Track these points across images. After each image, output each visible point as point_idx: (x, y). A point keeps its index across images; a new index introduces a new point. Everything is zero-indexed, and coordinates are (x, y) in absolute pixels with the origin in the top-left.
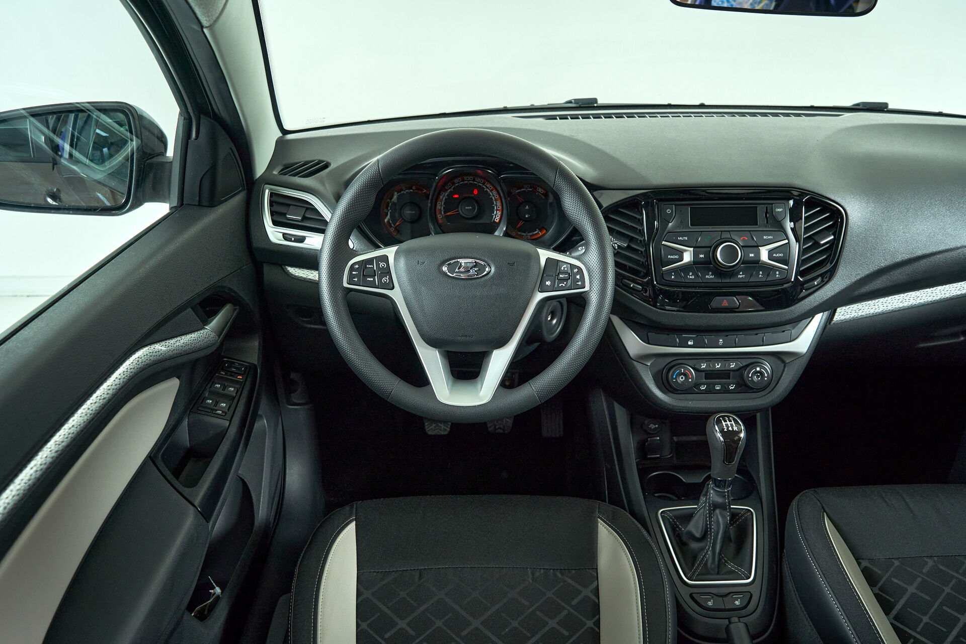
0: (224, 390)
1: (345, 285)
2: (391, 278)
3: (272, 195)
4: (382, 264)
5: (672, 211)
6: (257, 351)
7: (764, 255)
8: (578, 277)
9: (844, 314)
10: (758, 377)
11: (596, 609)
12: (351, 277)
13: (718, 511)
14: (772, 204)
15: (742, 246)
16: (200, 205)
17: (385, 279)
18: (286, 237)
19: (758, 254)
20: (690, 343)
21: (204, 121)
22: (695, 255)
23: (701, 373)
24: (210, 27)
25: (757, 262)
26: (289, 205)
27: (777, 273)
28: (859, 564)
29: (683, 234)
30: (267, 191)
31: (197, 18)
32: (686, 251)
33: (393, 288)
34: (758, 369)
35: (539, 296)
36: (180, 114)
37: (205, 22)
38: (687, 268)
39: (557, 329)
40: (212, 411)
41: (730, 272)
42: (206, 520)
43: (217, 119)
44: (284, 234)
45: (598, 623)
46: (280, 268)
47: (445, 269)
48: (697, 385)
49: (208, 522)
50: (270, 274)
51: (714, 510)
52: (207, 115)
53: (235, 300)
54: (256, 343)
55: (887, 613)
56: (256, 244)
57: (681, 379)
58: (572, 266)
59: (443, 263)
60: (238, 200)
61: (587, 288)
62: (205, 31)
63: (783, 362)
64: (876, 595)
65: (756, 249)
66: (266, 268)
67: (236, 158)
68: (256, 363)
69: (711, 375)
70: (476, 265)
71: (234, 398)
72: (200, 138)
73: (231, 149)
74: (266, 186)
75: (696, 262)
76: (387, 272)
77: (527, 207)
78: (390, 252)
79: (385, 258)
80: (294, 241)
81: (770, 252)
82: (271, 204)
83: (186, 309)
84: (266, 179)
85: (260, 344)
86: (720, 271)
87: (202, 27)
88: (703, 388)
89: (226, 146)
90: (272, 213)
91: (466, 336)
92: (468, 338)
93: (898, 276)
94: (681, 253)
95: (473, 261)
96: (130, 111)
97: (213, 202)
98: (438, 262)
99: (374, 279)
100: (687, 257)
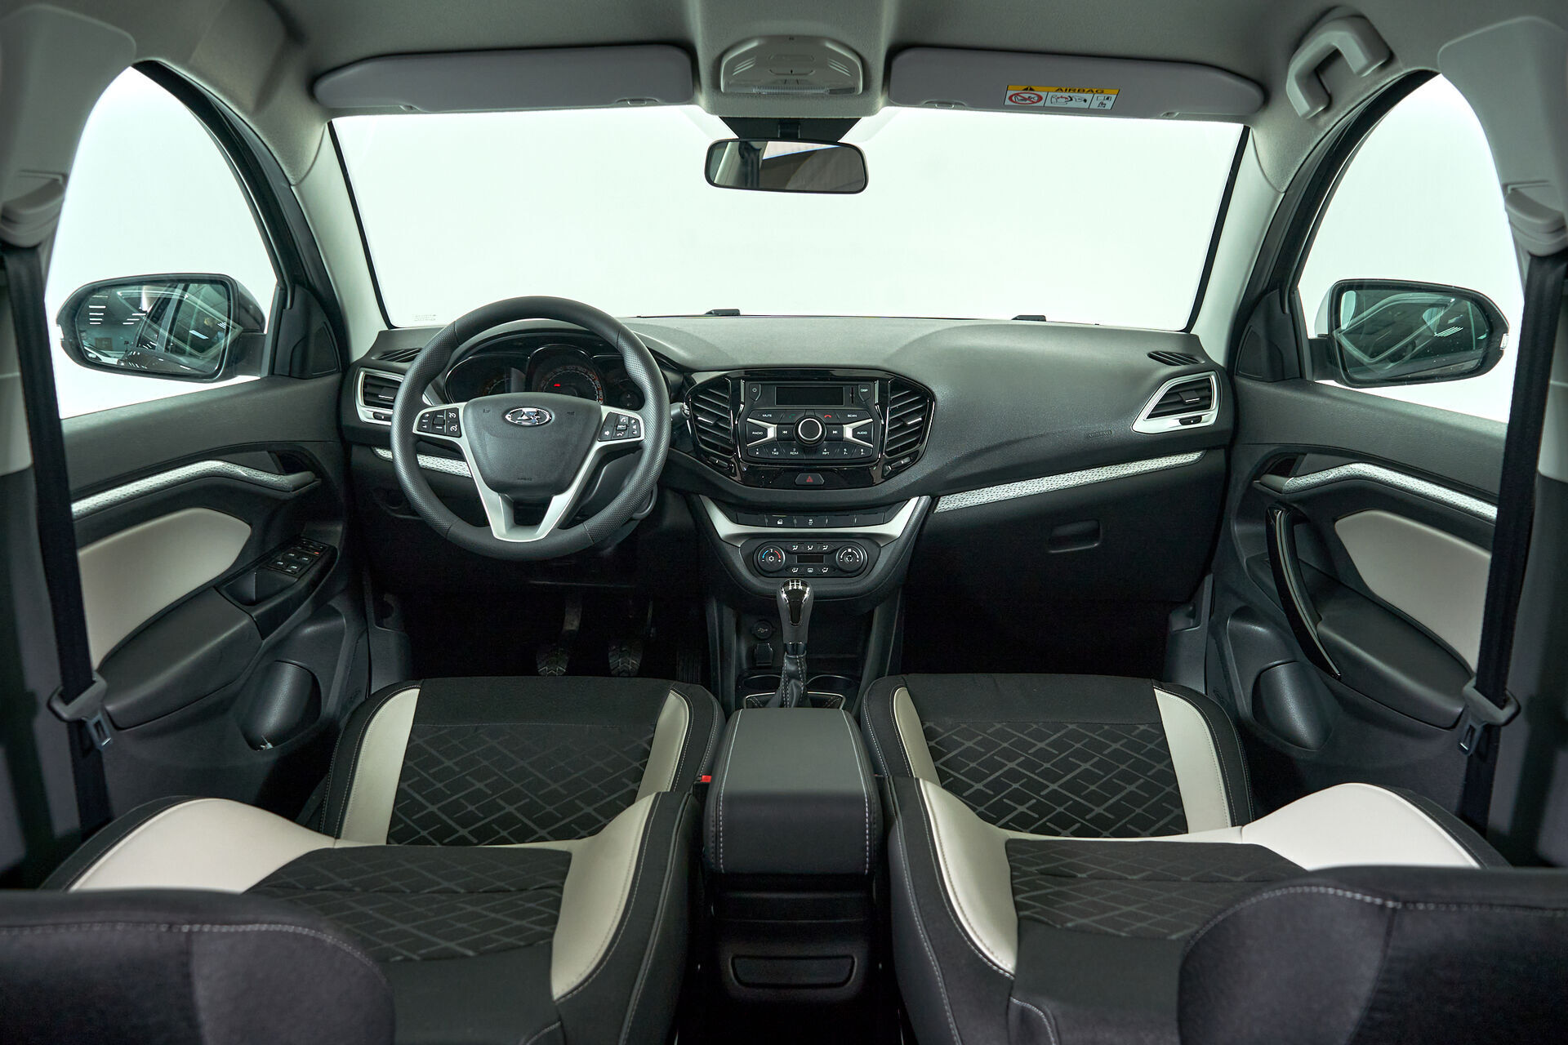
0: (298, 558)
1: (415, 431)
2: (459, 427)
3: (366, 377)
4: (451, 415)
5: (758, 390)
6: (340, 535)
7: (848, 432)
8: (635, 427)
9: (948, 503)
10: (850, 558)
11: (647, 754)
12: (420, 423)
13: (793, 681)
14: (857, 385)
15: (826, 424)
16: (290, 376)
17: (454, 428)
18: (376, 416)
19: (841, 431)
20: (779, 523)
21: (298, 289)
22: (779, 431)
23: (794, 556)
24: (297, 185)
25: (840, 438)
26: (382, 387)
27: (862, 450)
28: (923, 724)
29: (767, 412)
30: (362, 374)
31: (285, 176)
32: (769, 427)
33: (460, 436)
34: (850, 550)
35: (598, 445)
36: (278, 285)
37: (292, 181)
38: (771, 444)
39: (648, 507)
40: (282, 569)
41: (814, 448)
42: (261, 635)
43: (312, 289)
44: (375, 413)
45: (644, 765)
46: (369, 450)
47: (508, 417)
48: (788, 568)
49: (263, 639)
50: (358, 455)
51: (789, 681)
52: (302, 285)
53: (319, 472)
54: (340, 528)
55: (935, 760)
56: (347, 421)
57: (771, 559)
58: (630, 419)
59: (507, 412)
60: (332, 380)
61: (642, 438)
62: (292, 188)
63: (878, 546)
64: (931, 749)
65: (840, 426)
66: (355, 449)
67: (330, 333)
68: (337, 547)
69: (805, 558)
70: (538, 413)
71: (306, 565)
72: (295, 308)
73: (325, 323)
74: (362, 369)
75: (780, 437)
76: (456, 421)
77: (629, 396)
78: (461, 406)
79: (456, 411)
80: (383, 420)
81: (855, 431)
82: (365, 385)
83: (262, 450)
84: (362, 363)
85: (343, 529)
86: (805, 448)
87: (290, 185)
88: (795, 571)
89: (319, 320)
90: (365, 394)
91: (525, 479)
92: (527, 481)
93: (995, 461)
94: (765, 430)
95: (535, 410)
96: (231, 284)
97: (303, 376)
98: (503, 411)
99: (443, 428)
100: (772, 433)
